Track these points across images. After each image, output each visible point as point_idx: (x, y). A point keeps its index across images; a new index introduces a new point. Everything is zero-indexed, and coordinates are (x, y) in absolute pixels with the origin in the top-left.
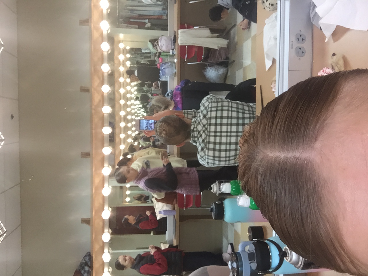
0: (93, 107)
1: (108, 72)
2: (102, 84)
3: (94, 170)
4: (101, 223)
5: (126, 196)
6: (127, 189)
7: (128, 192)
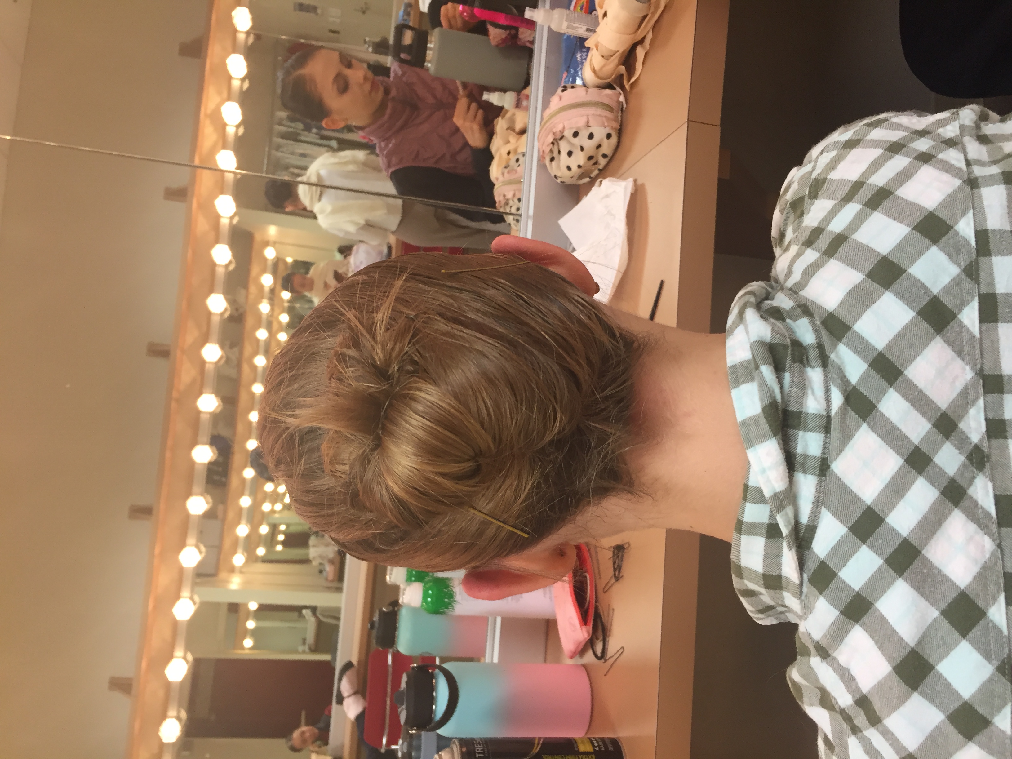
0: (175, 395)
1: (222, 314)
2: (205, 340)
3: (157, 550)
4: (161, 693)
5: (246, 633)
6: (248, 615)
7: (251, 624)
